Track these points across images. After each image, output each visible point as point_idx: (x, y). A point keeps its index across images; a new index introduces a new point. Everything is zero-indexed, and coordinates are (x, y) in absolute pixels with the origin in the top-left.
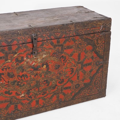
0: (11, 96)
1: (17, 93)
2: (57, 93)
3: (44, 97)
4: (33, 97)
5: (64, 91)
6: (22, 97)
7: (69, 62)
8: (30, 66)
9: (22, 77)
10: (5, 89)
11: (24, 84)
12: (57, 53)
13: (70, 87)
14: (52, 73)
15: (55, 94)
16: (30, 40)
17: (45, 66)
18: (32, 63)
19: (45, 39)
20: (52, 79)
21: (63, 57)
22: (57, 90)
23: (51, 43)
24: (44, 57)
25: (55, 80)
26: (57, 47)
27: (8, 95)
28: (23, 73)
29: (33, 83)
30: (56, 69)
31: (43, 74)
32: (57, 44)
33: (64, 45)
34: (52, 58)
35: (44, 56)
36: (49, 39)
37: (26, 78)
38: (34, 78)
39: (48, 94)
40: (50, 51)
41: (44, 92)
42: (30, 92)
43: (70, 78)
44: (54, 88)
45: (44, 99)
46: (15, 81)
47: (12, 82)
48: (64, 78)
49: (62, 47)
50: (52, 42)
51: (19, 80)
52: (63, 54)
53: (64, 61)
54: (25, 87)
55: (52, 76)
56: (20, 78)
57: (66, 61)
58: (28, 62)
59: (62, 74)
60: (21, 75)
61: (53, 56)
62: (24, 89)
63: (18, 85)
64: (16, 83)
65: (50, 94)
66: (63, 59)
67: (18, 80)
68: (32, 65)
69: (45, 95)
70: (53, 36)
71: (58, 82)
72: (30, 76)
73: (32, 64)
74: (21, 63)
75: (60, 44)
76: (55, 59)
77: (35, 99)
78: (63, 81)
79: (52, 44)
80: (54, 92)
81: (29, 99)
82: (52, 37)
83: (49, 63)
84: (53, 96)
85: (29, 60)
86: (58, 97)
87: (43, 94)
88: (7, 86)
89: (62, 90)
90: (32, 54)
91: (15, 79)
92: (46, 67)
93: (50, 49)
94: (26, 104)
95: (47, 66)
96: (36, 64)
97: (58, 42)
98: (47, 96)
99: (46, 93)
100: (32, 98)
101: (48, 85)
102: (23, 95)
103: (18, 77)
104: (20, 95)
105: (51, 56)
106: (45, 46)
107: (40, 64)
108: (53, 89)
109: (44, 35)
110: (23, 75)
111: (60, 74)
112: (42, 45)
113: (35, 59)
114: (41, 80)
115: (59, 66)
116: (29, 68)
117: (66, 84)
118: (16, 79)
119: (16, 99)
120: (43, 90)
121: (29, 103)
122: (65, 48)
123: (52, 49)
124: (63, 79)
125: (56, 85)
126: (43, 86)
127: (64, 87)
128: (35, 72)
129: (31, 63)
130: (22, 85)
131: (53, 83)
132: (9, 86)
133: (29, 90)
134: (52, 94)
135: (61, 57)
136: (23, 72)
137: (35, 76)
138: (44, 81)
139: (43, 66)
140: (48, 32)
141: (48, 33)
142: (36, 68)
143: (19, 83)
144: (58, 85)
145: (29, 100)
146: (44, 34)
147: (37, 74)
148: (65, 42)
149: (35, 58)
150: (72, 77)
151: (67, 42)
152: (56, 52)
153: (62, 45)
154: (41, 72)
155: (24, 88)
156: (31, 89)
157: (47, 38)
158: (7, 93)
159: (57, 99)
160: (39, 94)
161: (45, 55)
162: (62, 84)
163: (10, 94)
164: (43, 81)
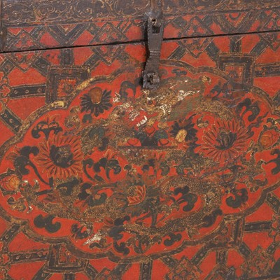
0: (54, 236)
1: (76, 226)
2: (220, 245)
3: (173, 252)
4: (132, 248)
5: (244, 236)
6: (95, 244)
7: (269, 125)
8: (130, 130)
9: (101, 168)
10: (37, 209)
11: (104, 196)
12: (230, 87)
13: (267, 225)
14: (208, 161)
15: (212, 245)
16: (136, 32)
17: (182, 134)
18: (139, 118)
19: (191, 32)
20: (204, 187)
21: (247, 103)
22: (219, 232)
23: (208, 50)
24: (180, 98)
25: (214, 191)
26: (230, 66)
27: (44, 234)
28: (105, 155)
29: (137, 197)
30: (222, 147)
31: (173, 165)
32: (229, 54)
33: (256, 59)
34: (211, 107)
35: (182, 95)
36: (204, 32)
37: (112, 171)
38: (139, 176)
39: (186, 243)
40: (204, 79)
41: (171, 235)
42: (122, 229)
43: (270, 189)
44: (210, 220)
45: (171, 260)
46: (75, 182)
47: (63, 185)
48: (248, 185)
49: (248, 69)
50: (213, 44)
51: (89, 177)
52: (250, 95)
53: (251, 118)
54: (108, 208)
55: (206, 174)
56: (91, 170)
57: (260, 120)
58: (123, 113)
59: (243, 169)
60: (96, 160)
61: (214, 99)
62: (104, 216)
63: (83, 196)
64: (77, 190)
65: (195, 243)
66: (249, 113)
67: (86, 180)
68: (138, 125)
69: (177, 245)
70: (217, 22)
71: (224, 200)
72: (128, 167)
73: (136, 121)
74: (101, 115)
75: (241, 54)
76: (221, 109)
77: (137, 259)
78: (243, 196)
79: (213, 51)
80: (207, 238)
81: (116, 254)
82: (214, 25)
83: (198, 123)
84: (204, 251)
85: (127, 105)
86: (221, 259)
87: (167, 243)
88: (45, 196)
89: (237, 233)
90: (141, 82)
91: (74, 172)
92: (186, 139)
93: (205, 69)
94: (106, 273)
95: (191, 134)
96: (151, 123)
97: (235, 47)
98: (181, 249)
99: (179, 237)
100: (126, 251)
101: (187, 209)
102: (97, 238)
103: (84, 168)
104: (86, 236)
105: (207, 97)
106: (187, 58)
107: (165, 125)
108: (204, 226)
109: (187, 18)
110: (103, 162)
111: (234, 168)
112: (178, 53)
113: (150, 103)
114: (165, 184)
115: (232, 138)
116: (127, 135)
117: (253, 209)
118: (77, 172)
119: (72, 249)
120: (170, 224)
121: (118, 273)
122: (257, 72)
123: (211, 71)
124: (244, 191)
125: (218, 212)
126: (169, 211)
127: (247, 222)
128: (146, 154)
129: (133, 116)
130: (98, 197)
131: (208, 200)
132: (51, 198)
133: (119, 222)
134: (200, 247)
135: (241, 105)
136: (103, 149)
137: (145, 167)
138: (177, 191)
139: (175, 134)
140: (200, 8)
141: (201, 13)
142: (149, 139)
143: (88, 191)
144: (224, 212)
145: (115, 259)
146: (185, 14)
147: (151, 162)
148: (258, 48)
149: (149, 99)
150: (276, 186)
151: (267, 50)
152: (226, 85)
153: (247, 61)
154: (168, 154)
155: (102, 212)
156: (127, 218)
157: (195, 28)
158: (43, 222)
159: (216, 266)
160: (155, 239)
161: (186, 90)
162: (241, 210)
163: (52, 228)
164: (172, 188)
